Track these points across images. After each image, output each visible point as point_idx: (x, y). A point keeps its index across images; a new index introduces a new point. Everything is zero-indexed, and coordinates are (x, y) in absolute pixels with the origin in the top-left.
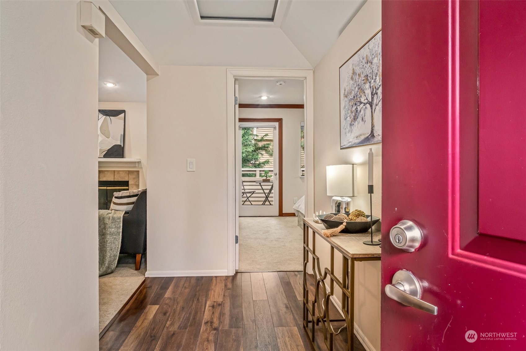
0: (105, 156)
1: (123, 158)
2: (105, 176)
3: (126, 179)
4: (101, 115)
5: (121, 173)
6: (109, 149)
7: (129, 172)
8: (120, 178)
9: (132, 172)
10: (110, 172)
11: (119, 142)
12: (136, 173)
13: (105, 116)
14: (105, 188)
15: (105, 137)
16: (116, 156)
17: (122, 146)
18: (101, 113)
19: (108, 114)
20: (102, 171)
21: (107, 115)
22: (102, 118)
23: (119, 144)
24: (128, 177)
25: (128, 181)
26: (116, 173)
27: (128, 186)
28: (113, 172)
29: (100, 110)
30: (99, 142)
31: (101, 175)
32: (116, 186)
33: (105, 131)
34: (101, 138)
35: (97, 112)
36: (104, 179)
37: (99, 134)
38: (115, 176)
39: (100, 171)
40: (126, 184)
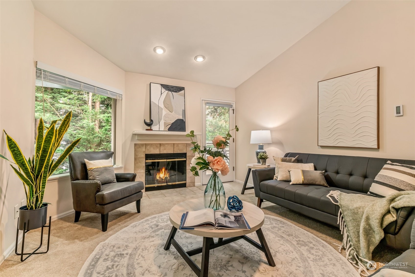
0: (170, 130)
1: (185, 131)
2: (165, 149)
3: (184, 151)
4: (163, 90)
5: (180, 145)
6: (173, 123)
7: (187, 145)
8: (179, 151)
9: (190, 144)
10: (170, 145)
11: (182, 116)
13: (167, 91)
14: (166, 160)
15: (169, 112)
16: (179, 130)
17: (184, 120)
18: (164, 88)
19: (170, 89)
20: (163, 144)
21: (169, 90)
22: (165, 92)
23: (182, 119)
24: (186, 149)
25: (186, 153)
26: (175, 146)
27: (186, 158)
28: (173, 145)
29: (162, 85)
30: (163, 115)
31: (162, 148)
32: (175, 159)
33: (168, 106)
34: (165, 112)
35: (159, 86)
36: (165, 152)
37: (163, 108)
38: (175, 149)
39: (160, 144)
40: (184, 156)
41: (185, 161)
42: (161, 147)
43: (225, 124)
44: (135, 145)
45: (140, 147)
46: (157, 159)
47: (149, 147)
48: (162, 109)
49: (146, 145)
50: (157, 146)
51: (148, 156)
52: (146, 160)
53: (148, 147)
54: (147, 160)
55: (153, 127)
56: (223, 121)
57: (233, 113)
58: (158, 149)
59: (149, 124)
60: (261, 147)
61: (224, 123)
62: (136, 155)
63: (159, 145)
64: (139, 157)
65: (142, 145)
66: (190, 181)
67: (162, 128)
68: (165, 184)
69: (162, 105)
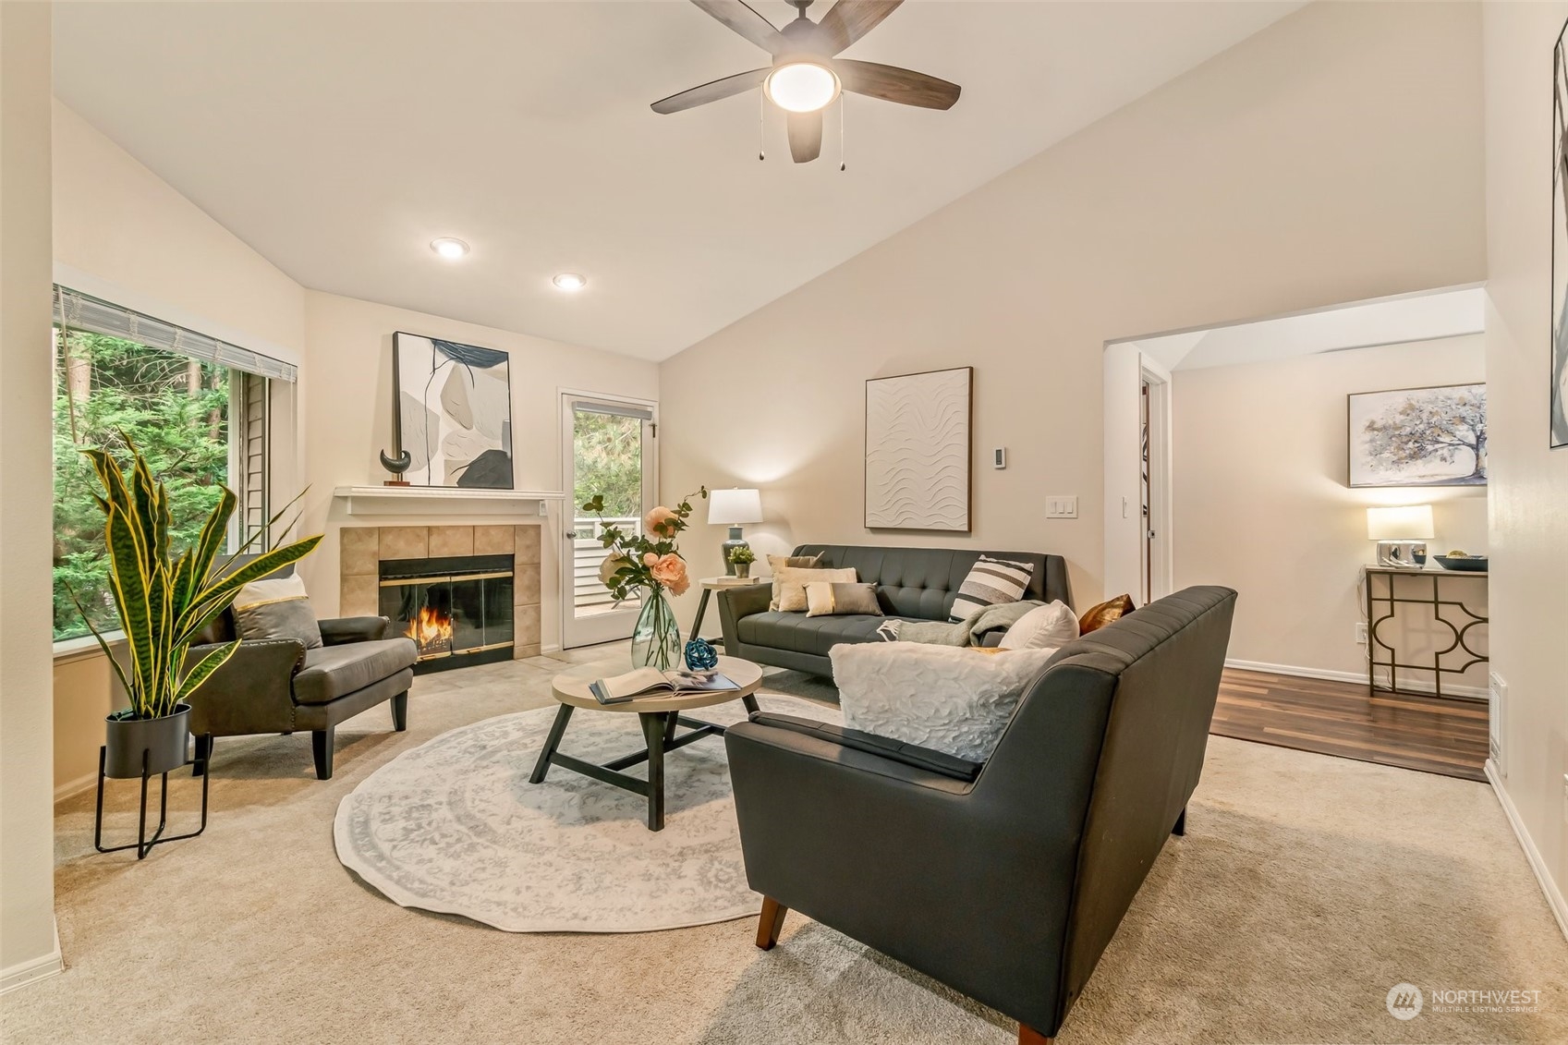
0: (463, 483)
1: (513, 488)
2: (445, 544)
3: (508, 551)
4: (441, 358)
5: (493, 532)
6: (473, 462)
7: (516, 529)
8: (489, 549)
9: (524, 528)
10: (461, 529)
11: (501, 442)
12: (532, 533)
13: (453, 362)
14: (447, 579)
15: (460, 427)
16: (494, 483)
17: (509, 454)
18: (442, 350)
19: (464, 355)
20: (438, 527)
21: (460, 359)
22: (448, 366)
23: (501, 449)
24: (511, 543)
25: (513, 555)
26: (478, 534)
27: (513, 570)
28: (471, 530)
29: (435, 342)
30: (441, 438)
31: (435, 541)
32: (478, 573)
33: (456, 407)
34: (446, 426)
35: (428, 345)
36: (445, 553)
37: (439, 414)
38: (477, 544)
39: (429, 528)
40: (507, 563)
41: (510, 581)
42: (432, 538)
43: (605, 461)
44: (344, 531)
45: (360, 540)
46: (417, 577)
47: (391, 537)
48: (437, 418)
49: (381, 531)
50: (418, 536)
51: (387, 569)
52: (380, 580)
53: (389, 539)
54: (386, 579)
55: (408, 476)
56: (599, 447)
57: (654, 436)
58: (421, 544)
59: (397, 465)
60: (736, 534)
61: (604, 455)
62: (344, 564)
63: (425, 532)
64: (355, 571)
65: (369, 531)
66: (524, 640)
67: (438, 478)
68: (448, 654)
69: (436, 406)
